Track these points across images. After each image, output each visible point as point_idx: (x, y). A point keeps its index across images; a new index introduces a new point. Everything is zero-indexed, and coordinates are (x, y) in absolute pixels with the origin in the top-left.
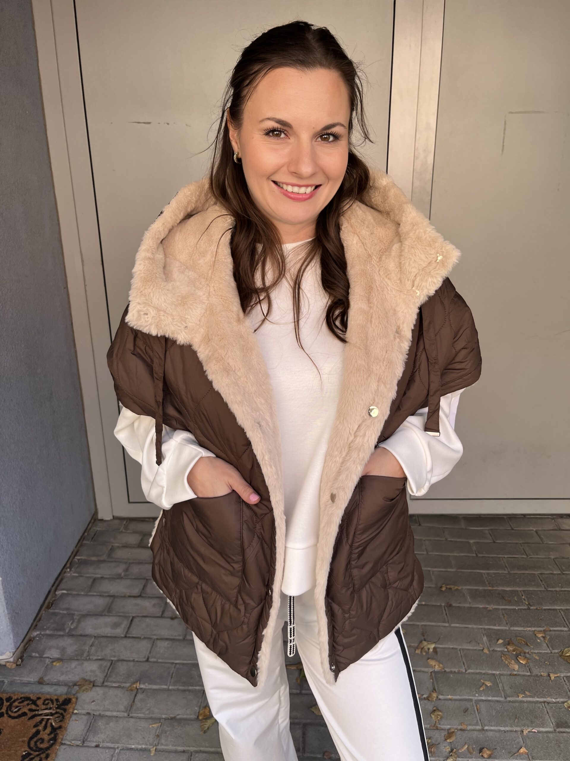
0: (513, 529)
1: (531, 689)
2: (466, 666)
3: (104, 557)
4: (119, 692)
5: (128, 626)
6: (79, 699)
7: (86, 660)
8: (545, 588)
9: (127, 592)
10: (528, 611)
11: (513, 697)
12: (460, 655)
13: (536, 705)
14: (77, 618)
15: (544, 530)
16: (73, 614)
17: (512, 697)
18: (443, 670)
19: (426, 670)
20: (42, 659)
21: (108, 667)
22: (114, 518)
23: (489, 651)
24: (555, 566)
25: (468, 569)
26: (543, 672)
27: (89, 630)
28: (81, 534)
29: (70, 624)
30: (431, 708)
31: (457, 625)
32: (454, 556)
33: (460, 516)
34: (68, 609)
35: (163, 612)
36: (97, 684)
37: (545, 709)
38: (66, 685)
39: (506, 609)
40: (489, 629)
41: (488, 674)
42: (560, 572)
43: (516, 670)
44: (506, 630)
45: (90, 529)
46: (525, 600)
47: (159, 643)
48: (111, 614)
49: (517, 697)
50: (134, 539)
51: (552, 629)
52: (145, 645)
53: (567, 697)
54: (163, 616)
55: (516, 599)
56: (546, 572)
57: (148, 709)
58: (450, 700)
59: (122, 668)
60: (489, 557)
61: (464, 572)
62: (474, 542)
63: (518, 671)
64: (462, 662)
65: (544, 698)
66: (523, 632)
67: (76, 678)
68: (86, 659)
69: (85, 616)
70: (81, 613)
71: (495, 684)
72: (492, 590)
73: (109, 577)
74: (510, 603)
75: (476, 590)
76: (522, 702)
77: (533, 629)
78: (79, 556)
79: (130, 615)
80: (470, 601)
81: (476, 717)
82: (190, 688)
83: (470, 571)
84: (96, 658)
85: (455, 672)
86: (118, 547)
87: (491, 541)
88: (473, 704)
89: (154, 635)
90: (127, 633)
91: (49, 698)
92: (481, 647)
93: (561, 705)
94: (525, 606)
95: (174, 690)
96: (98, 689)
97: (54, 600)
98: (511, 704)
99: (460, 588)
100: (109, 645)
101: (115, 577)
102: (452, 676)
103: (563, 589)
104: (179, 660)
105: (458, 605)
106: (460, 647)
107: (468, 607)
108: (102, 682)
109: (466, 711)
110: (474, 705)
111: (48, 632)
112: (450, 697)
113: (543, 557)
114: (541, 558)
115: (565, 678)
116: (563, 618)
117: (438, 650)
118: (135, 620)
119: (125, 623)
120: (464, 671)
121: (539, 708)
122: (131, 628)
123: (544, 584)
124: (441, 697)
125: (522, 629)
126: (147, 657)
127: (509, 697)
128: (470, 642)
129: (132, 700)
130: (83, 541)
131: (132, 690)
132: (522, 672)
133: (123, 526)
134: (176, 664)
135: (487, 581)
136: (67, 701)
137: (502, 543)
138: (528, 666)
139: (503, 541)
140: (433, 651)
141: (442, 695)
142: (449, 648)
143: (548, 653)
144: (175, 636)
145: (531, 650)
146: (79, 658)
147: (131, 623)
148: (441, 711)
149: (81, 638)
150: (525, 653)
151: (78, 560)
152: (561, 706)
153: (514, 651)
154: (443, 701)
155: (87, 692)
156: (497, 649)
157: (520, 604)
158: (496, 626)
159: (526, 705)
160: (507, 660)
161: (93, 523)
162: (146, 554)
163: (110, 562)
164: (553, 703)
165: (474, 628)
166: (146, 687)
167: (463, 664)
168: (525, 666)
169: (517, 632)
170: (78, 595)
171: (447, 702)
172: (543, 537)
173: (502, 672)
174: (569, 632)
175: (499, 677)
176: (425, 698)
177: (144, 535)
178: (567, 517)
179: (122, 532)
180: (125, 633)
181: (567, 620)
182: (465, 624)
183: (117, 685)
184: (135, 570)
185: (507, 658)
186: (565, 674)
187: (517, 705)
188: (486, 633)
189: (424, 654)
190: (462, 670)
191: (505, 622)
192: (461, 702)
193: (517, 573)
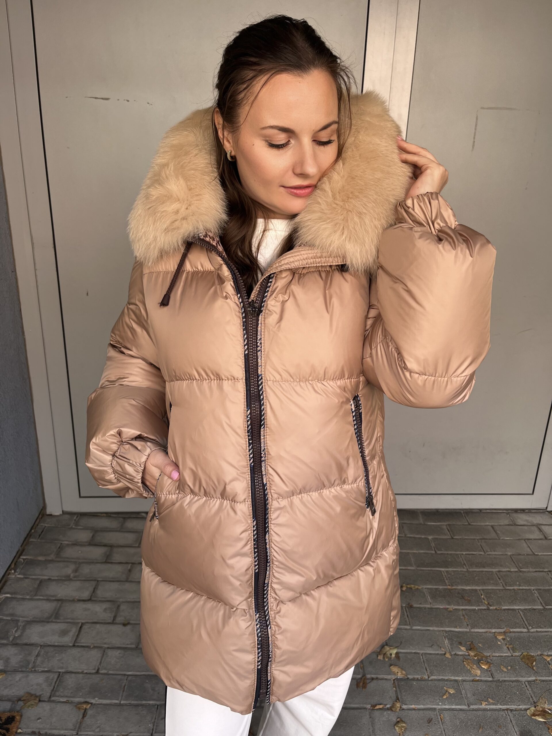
0: (469, 524)
1: (494, 696)
2: (429, 671)
3: (52, 557)
4: (67, 708)
5: (77, 634)
6: (23, 716)
7: (32, 672)
8: (504, 587)
9: (76, 595)
10: (488, 611)
11: (477, 705)
12: (422, 660)
13: (500, 713)
14: (22, 624)
15: (500, 525)
16: (18, 621)
17: (475, 705)
18: (406, 677)
19: (389, 677)
21: (55, 680)
22: (64, 513)
23: (451, 655)
24: (512, 563)
25: (428, 567)
27: (35, 639)
28: (27, 532)
29: (14, 632)
30: (394, 720)
31: (419, 628)
32: (414, 553)
33: (418, 511)
34: (12, 615)
35: (115, 617)
36: (43, 699)
37: (508, 716)
38: (9, 700)
39: (467, 609)
40: (451, 631)
41: (451, 681)
42: (516, 570)
43: (478, 675)
44: (466, 632)
45: (37, 525)
46: (484, 599)
47: (110, 653)
48: (58, 621)
49: (480, 705)
50: (84, 536)
51: (511, 630)
52: (95, 654)
53: (529, 704)
54: (115, 622)
55: (476, 599)
56: (504, 570)
57: (99, 727)
58: (414, 709)
59: (70, 681)
60: (448, 554)
61: (423, 570)
62: (432, 539)
63: (480, 676)
64: (424, 668)
65: (506, 705)
66: (484, 634)
67: (21, 692)
68: (31, 670)
69: (29, 623)
71: (459, 691)
72: (452, 589)
73: (56, 578)
74: (469, 603)
75: (436, 589)
76: (485, 710)
77: (494, 631)
78: (25, 555)
79: (79, 621)
80: (430, 601)
81: (440, 728)
82: (144, 702)
83: (429, 569)
84: (42, 669)
85: (418, 679)
86: (68, 545)
87: (448, 537)
88: (436, 713)
89: (105, 643)
90: (75, 641)
92: (443, 651)
93: (524, 712)
94: (484, 606)
95: (126, 705)
96: (44, 704)
98: (475, 712)
99: (420, 588)
100: (57, 655)
101: (64, 578)
102: (415, 683)
103: (521, 588)
104: (131, 671)
105: (418, 606)
106: (422, 652)
107: (429, 608)
108: (49, 696)
109: (430, 721)
110: (438, 713)
112: (413, 706)
113: (500, 553)
115: (526, 683)
116: (522, 618)
117: (400, 655)
118: (85, 627)
119: (74, 630)
120: (427, 677)
121: (502, 716)
122: (80, 636)
123: (503, 582)
124: (404, 707)
125: (482, 630)
126: (97, 668)
127: (472, 705)
128: (432, 645)
129: (81, 717)
132: (484, 677)
133: (74, 521)
134: (128, 675)
135: (447, 579)
136: (11, 720)
137: (460, 539)
138: (490, 671)
139: (460, 537)
140: (395, 656)
141: (405, 704)
142: (412, 653)
143: (508, 656)
144: (127, 644)
145: (492, 653)
146: (24, 669)
147: (80, 631)
148: (404, 722)
149: (27, 647)
150: (486, 657)
151: (24, 559)
153: (476, 656)
154: (406, 711)
155: (32, 708)
156: (459, 653)
157: (480, 604)
158: (457, 628)
159: (489, 713)
160: (469, 665)
161: (42, 518)
162: (97, 552)
163: (58, 561)
164: (516, 711)
165: (435, 631)
166: (96, 701)
167: (425, 670)
168: (487, 671)
169: (477, 634)
170: (24, 599)
171: (410, 712)
172: (499, 532)
173: (465, 678)
174: (528, 634)
175: (462, 684)
176: (388, 708)
177: (96, 531)
178: (522, 511)
179: (72, 528)
180: (73, 642)
181: (527, 620)
182: (426, 627)
183: (64, 700)
184: (86, 570)
185: (469, 662)
186: (526, 679)
187: (481, 713)
188: (447, 636)
189: (387, 660)
190: (425, 676)
191: (465, 623)
192: (425, 712)
193: (475, 571)
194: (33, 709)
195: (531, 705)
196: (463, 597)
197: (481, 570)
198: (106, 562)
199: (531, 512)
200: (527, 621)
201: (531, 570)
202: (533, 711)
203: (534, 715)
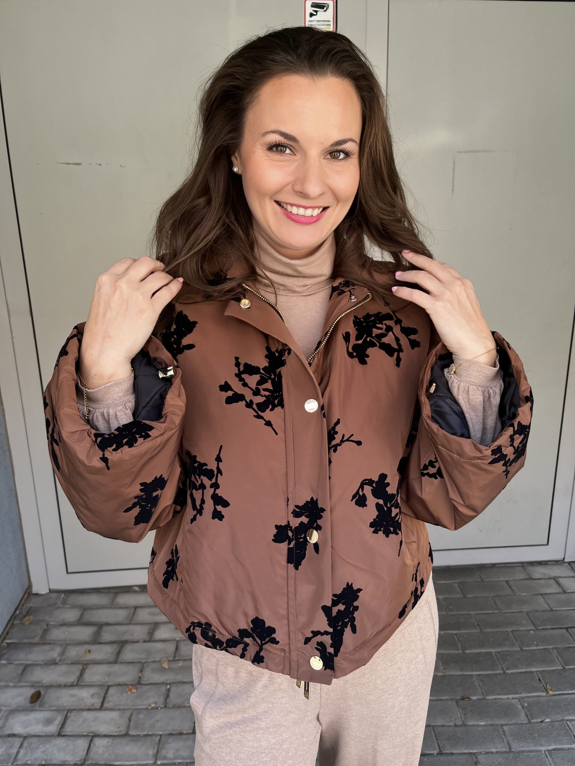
0: (482, 581)
3: (37, 639)
5: (62, 723)
8: (520, 647)
9: (62, 680)
10: (504, 675)
14: (5, 714)
15: (516, 580)
22: (51, 591)
24: (529, 621)
27: (18, 729)
28: (11, 614)
35: (103, 703)
39: (481, 675)
41: (464, 754)
45: (23, 605)
47: (98, 741)
48: (42, 709)
50: (71, 615)
51: (530, 695)
52: (82, 744)
54: (102, 707)
56: (520, 629)
60: (460, 615)
62: (443, 598)
64: (436, 742)
66: (500, 700)
69: (12, 712)
70: (8, 708)
73: (42, 663)
74: (484, 667)
75: (448, 654)
77: (510, 696)
78: (9, 639)
79: (65, 708)
80: (442, 668)
86: (54, 626)
87: (461, 596)
89: (93, 731)
94: (500, 670)
100: (40, 746)
101: (49, 663)
106: (433, 724)
114: (514, 612)
115: (546, 752)
118: (70, 714)
130: (14, 620)
133: (61, 600)
149: (9, 738)
151: (8, 643)
157: (495, 668)
161: (27, 598)
162: (86, 633)
163: (44, 644)
167: (437, 745)
169: (493, 701)
170: (7, 687)
172: (514, 588)
173: (480, 750)
177: (84, 609)
178: (538, 564)
179: (59, 608)
180: (58, 731)
182: (438, 696)
184: (73, 653)
186: (546, 748)
188: (460, 705)
193: (490, 632)
196: (477, 661)
197: (495, 630)
198: (95, 643)
199: (549, 564)
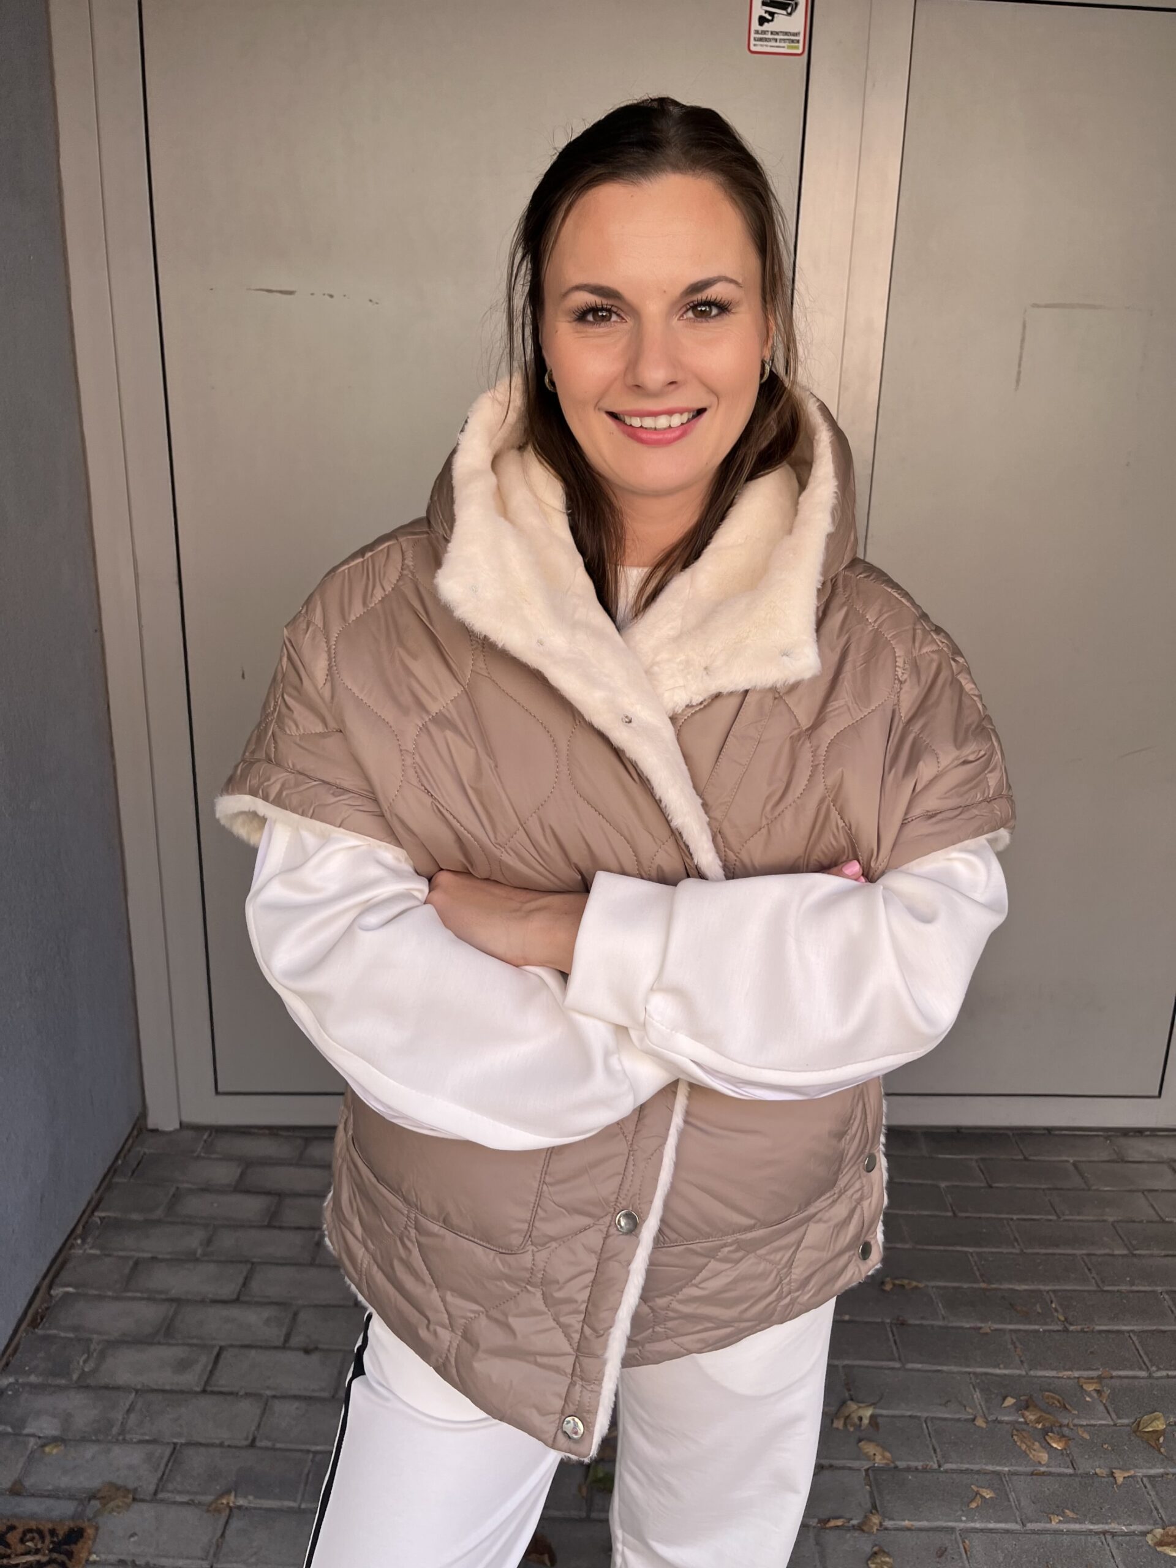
0: (1026, 1159)
2: (939, 1455)
3: (159, 1213)
4: (189, 1515)
5: (209, 1368)
6: (101, 1531)
7: (117, 1442)
9: (209, 1290)
11: (1040, 1522)
12: (925, 1430)
13: (1089, 1537)
15: (1090, 1162)
16: (90, 1340)
17: (1037, 1522)
18: (892, 1465)
19: (856, 1464)
20: (21, 1439)
21: (165, 1459)
22: (183, 1126)
23: (987, 1422)
25: (937, 1245)
26: (1099, 1467)
27: (124, 1377)
28: (109, 1163)
29: (81, 1363)
30: (868, 1549)
31: (919, 1366)
32: (908, 1216)
33: (918, 1130)
34: (75, 1329)
36: (142, 1497)
37: (1106, 1546)
38: (71, 1497)
39: (1020, 1330)
40: (986, 1374)
41: (986, 1473)
42: (1125, 1252)
43: (1043, 1463)
44: (1020, 1376)
45: (129, 1151)
46: (1056, 1310)
47: (278, 1406)
49: (1048, 1523)
50: (224, 1173)
51: (1115, 1373)
52: (248, 1409)
53: (1152, 1522)
54: (287, 1345)
55: (1039, 1310)
56: (1099, 1252)
57: (255, 1553)
58: (909, 1529)
59: (196, 1461)
60: (980, 1218)
61: (928, 1250)
62: (947, 1187)
63: (1047, 1465)
64: (931, 1447)
65: (1103, 1523)
66: (1056, 1380)
67: (95, 1483)
68: (117, 1440)
70: (105, 1337)
71: (1002, 1494)
72: (988, 1290)
73: (168, 1257)
74: (1027, 1318)
76: (1056, 1532)
77: (1076, 1374)
78: (103, 1210)
79: (214, 1342)
80: (943, 1312)
81: (964, 1566)
83: (942, 1248)
84: (141, 1438)
85: (916, 1469)
86: (190, 1191)
87: (982, 1185)
88: (956, 1539)
89: (268, 1388)
90: (207, 1383)
91: (35, 1528)
92: (969, 1413)
93: (1140, 1538)
94: (1058, 1324)
96: (144, 1506)
97: (47, 1309)
98: (1037, 1537)
99: (921, 1285)
100: (168, 1409)
102: (910, 1477)
103: (1135, 1288)
104: (321, 1444)
105: (918, 1322)
106: (925, 1415)
107: (940, 1327)
108: (152, 1491)
109: (941, 1553)
110: (959, 1538)
111: (33, 1379)
112: (907, 1523)
113: (1091, 1218)
114: (1087, 1221)
115: (1145, 1480)
116: (1137, 1350)
117: (880, 1420)
118: (224, 1354)
119: (204, 1360)
120: (935, 1466)
121: (1094, 1544)
122: (217, 1372)
123: (1095, 1276)
124: (888, 1523)
125: (1053, 1373)
126: (251, 1437)
127: (1031, 1522)
128: (947, 1402)
129: (219, 1533)
130: (113, 1176)
131: (218, 1511)
132: (1056, 1466)
133: (202, 1143)
134: (315, 1453)
135: (978, 1269)
136: (76, 1535)
137: (1008, 1188)
138: (1068, 1455)
139: (1007, 1185)
140: (870, 1423)
141: (892, 1519)
142: (903, 1416)
143: (1108, 1426)
144: (313, 1390)
145: (1073, 1420)
146: (101, 1437)
147: (216, 1361)
148: (888, 1554)
150: (1061, 1426)
151: (100, 1218)
152: (1140, 1541)
153: (1039, 1423)
154: (893, 1532)
155: (119, 1513)
156: (1003, 1419)
157: (1048, 1320)
158: (1000, 1368)
159: (1066, 1540)
160: (1025, 1443)
161: (137, 1136)
162: (252, 1206)
163: (172, 1223)
164: (1122, 1536)
165: (953, 1373)
166: (250, 1503)
167: (932, 1452)
168: (1062, 1454)
169: (1043, 1379)
170: (101, 1298)
171: (900, 1533)
172: (1089, 1176)
173: (1015, 1468)
174: (1150, 1381)
175: (1010, 1480)
176: (853, 1526)
177: (248, 1164)
178: (1137, 1134)
179: (198, 1157)
180: (203, 1383)
181: (1146, 1353)
182: (934, 1364)
183: (185, 1498)
184: (227, 1241)
185: (1024, 1437)
186: (1145, 1471)
187: (1049, 1539)
188: (979, 1383)
189: (852, 1429)
190: (932, 1463)
191: (1017, 1358)
192: (931, 1534)
193: (1038, 1254)
194: (121, 1515)
195: (1154, 1525)
196: (1012, 1306)
197: (1050, 1251)
198: (269, 1226)
199: (1157, 1136)
200: (1148, 1356)
201: (1156, 1252)
202: (1158, 1536)
203: (1161, 1543)
